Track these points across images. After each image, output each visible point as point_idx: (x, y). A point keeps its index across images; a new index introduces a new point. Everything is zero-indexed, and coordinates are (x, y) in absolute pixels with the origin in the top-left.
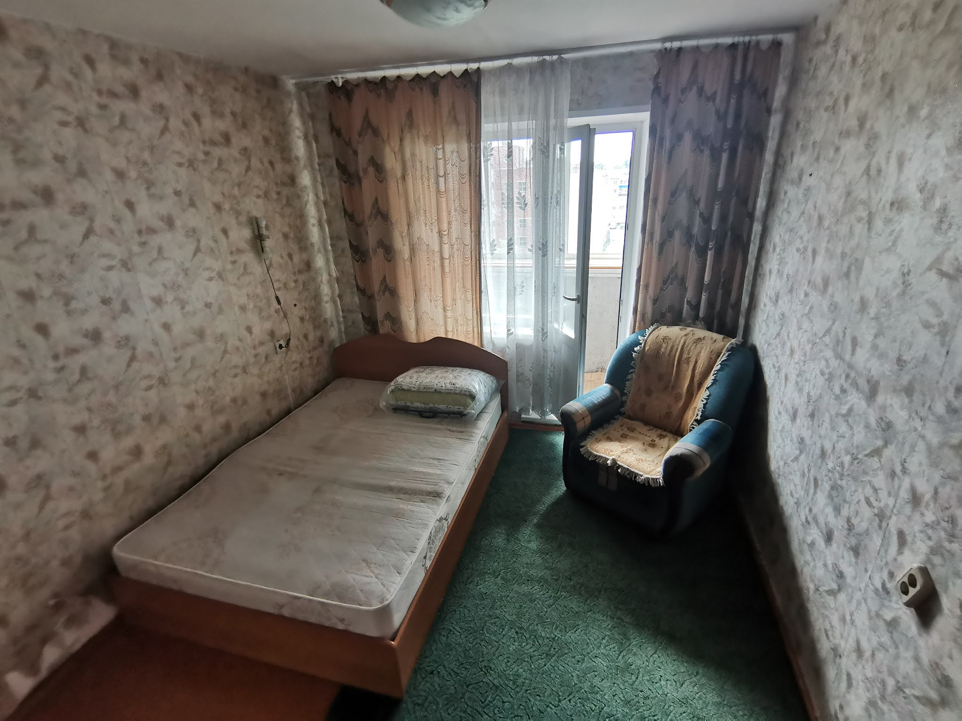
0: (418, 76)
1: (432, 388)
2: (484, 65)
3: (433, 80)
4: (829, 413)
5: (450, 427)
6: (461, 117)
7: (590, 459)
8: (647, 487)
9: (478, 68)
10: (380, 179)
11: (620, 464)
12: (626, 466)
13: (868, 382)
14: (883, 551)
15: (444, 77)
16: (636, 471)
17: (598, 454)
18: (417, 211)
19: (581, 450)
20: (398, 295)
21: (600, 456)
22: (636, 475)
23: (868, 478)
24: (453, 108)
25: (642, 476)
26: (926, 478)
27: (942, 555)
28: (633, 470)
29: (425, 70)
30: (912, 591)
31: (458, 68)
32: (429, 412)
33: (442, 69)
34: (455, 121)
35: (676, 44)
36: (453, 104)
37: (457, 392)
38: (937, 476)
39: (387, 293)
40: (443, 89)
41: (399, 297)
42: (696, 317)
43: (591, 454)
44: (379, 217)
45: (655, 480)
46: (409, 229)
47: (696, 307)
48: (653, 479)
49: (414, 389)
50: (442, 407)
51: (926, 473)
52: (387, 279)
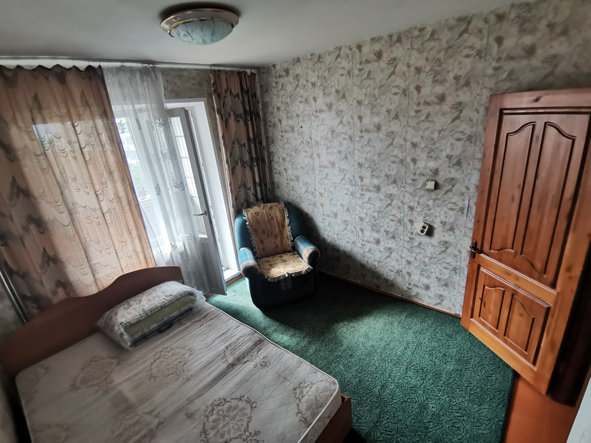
0: (41, 68)
1: (157, 308)
2: (103, 64)
3: (58, 71)
4: (358, 205)
5: (193, 321)
6: (91, 101)
7: (276, 281)
8: (308, 273)
9: (100, 66)
10: (11, 159)
11: (291, 273)
12: (294, 272)
13: (375, 187)
14: (405, 230)
15: (70, 69)
16: (299, 271)
17: (278, 276)
18: (66, 182)
19: (268, 280)
20: (60, 260)
21: (279, 277)
22: (300, 272)
23: (389, 214)
24: (83, 95)
25: (303, 271)
26: (413, 201)
27: (428, 216)
28: (297, 271)
29: (49, 63)
30: (426, 230)
31: (82, 64)
32: (164, 326)
33: (67, 63)
34: (87, 104)
35: (216, 68)
36: (82, 91)
37: (178, 298)
38: (417, 199)
39: (51, 263)
40: (71, 78)
41: (62, 263)
42: (257, 200)
43: (275, 278)
44: (21, 195)
45: (309, 268)
46: (63, 198)
47: (256, 195)
48: (308, 269)
49: (143, 318)
50: (175, 313)
51: (412, 200)
52: (47, 250)
